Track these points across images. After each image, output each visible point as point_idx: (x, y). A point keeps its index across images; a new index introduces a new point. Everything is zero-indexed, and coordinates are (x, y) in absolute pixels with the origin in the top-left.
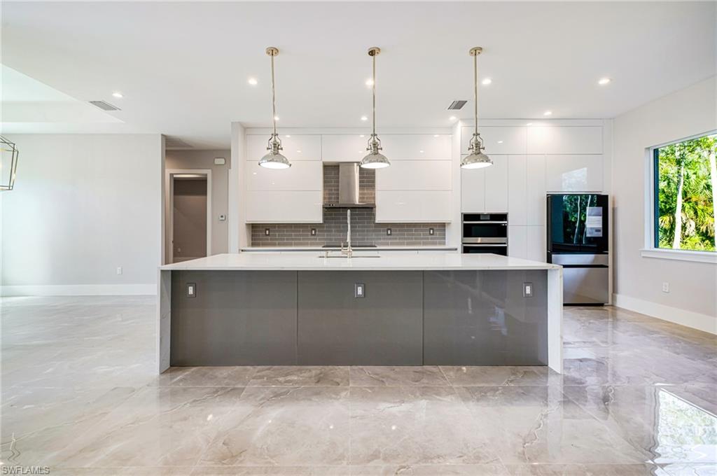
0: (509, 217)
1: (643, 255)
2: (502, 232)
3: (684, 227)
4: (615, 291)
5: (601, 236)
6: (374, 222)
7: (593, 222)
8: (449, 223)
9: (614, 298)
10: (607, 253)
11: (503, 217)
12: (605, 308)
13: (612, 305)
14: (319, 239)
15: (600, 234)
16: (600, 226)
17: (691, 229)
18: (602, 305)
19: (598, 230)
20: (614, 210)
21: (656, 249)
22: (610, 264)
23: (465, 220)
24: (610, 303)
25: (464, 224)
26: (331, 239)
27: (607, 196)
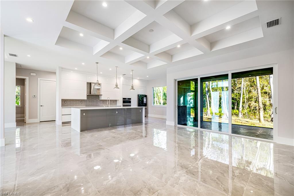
0: (131, 99)
1: (152, 106)
2: (130, 102)
6: (99, 99)
8: (118, 100)
9: (148, 115)
10: (147, 106)
11: (130, 99)
14: (84, 104)
15: (146, 103)
16: (146, 101)
18: (146, 116)
20: (148, 98)
22: (147, 108)
25: (123, 100)
26: (87, 104)
27: (147, 95)
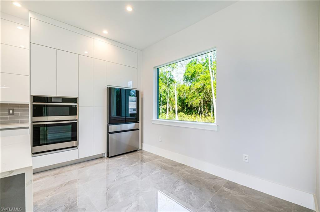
1: (153, 123)
3: (169, 109)
4: (142, 142)
5: (136, 113)
7: (132, 106)
9: (142, 146)
10: (139, 122)
11: (75, 100)
12: (138, 152)
13: (141, 150)
15: (135, 112)
16: (135, 107)
17: (171, 109)
18: (136, 151)
19: (134, 110)
20: (142, 99)
21: (158, 119)
22: (140, 128)
23: (34, 101)
24: (140, 149)
25: (33, 105)
27: (139, 91)
